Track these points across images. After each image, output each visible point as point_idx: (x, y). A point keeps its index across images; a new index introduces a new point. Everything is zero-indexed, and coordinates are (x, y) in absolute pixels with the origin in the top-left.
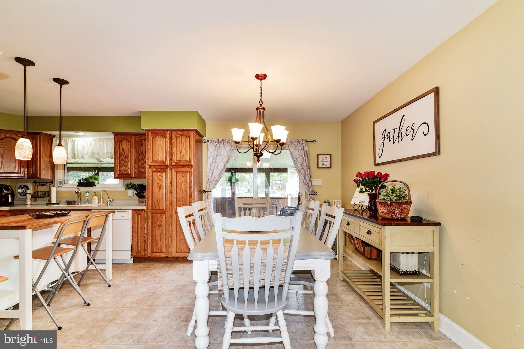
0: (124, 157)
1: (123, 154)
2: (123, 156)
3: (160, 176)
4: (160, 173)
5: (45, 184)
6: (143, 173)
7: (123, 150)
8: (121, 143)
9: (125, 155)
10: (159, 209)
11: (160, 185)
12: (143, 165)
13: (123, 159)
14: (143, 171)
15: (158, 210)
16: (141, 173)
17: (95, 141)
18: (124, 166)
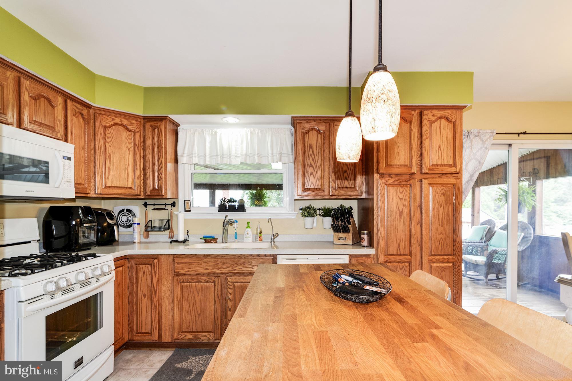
0: (313, 160)
1: (311, 155)
2: (311, 158)
3: (401, 193)
4: (402, 187)
5: (163, 207)
6: (346, 189)
7: (311, 147)
8: (307, 135)
9: (314, 156)
10: (399, 253)
11: (401, 210)
12: (346, 174)
13: (311, 164)
14: (346, 186)
15: (397, 255)
16: (343, 188)
17: (251, 133)
18: (312, 176)
